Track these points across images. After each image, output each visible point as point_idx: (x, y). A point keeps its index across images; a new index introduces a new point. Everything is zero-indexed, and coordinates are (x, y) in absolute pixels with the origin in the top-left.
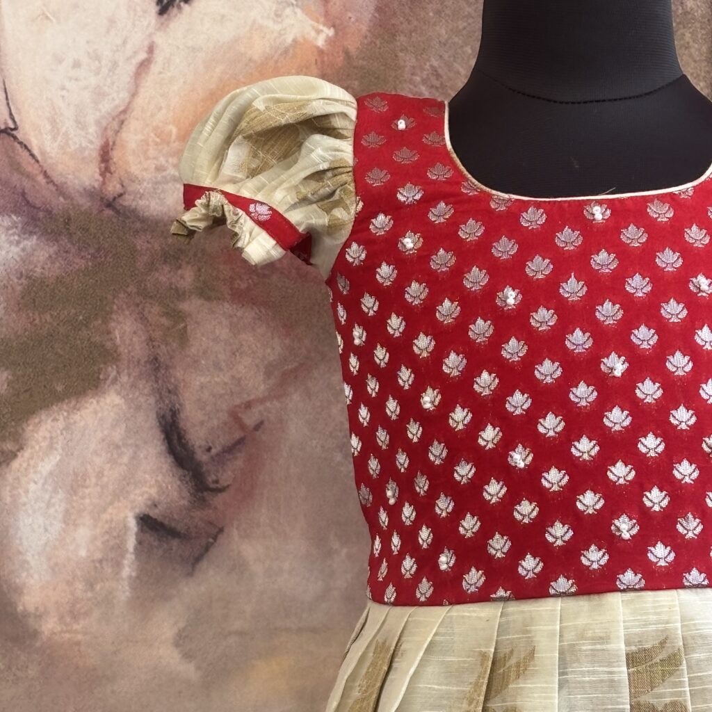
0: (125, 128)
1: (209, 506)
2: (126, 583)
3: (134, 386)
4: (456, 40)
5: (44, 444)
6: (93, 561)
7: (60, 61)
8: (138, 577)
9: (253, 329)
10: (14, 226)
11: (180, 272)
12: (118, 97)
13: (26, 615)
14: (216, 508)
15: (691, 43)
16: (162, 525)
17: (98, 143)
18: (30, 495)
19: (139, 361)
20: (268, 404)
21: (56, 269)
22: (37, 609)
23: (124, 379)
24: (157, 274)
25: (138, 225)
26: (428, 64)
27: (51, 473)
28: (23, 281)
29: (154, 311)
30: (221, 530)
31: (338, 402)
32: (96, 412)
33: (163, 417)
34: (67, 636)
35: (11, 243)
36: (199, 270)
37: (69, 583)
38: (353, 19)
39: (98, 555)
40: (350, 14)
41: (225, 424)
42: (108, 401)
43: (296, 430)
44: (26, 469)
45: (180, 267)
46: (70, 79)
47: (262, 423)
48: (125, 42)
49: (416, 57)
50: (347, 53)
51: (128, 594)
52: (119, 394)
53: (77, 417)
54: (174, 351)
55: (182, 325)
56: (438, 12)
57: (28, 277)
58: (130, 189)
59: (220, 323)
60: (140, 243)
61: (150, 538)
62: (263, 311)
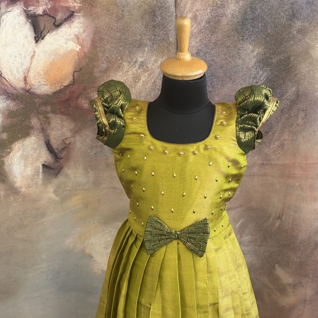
0: (30, 72)
1: (59, 162)
2: (41, 180)
3: (38, 135)
4: (112, 49)
5: (17, 149)
6: (32, 175)
7: (11, 56)
8: (43, 178)
9: (66, 121)
10: (4, 98)
11: (47, 107)
12: (27, 65)
13: (17, 188)
14: (61, 163)
15: (171, 50)
16: (48, 166)
17: (23, 76)
18: (15, 161)
19: (39, 129)
20: (71, 139)
21: (15, 108)
22: (20, 186)
23: (36, 133)
24: (41, 108)
25: (35, 96)
26: (105, 55)
27: (20, 156)
28: (8, 111)
29: (41, 117)
30: (62, 168)
31: (88, 138)
32: (29, 141)
33: (46, 142)
34: (28, 192)
35: (4, 102)
36: (52, 107)
37: (27, 180)
38: (86, 44)
39: (33, 174)
40: (85, 42)
41: (61, 143)
42: (32, 138)
43: (78, 145)
44: (14, 155)
45: (47, 106)
46: (14, 61)
47: (70, 143)
48: (27, 51)
49: (102, 53)
50: (84, 52)
51: (41, 182)
52: (35, 137)
53: (25, 142)
54: (47, 126)
55: (49, 120)
56: (107, 42)
57: (9, 110)
58: (32, 87)
59: (58, 119)
60: (36, 100)
61: (45, 169)
62: (68, 116)
